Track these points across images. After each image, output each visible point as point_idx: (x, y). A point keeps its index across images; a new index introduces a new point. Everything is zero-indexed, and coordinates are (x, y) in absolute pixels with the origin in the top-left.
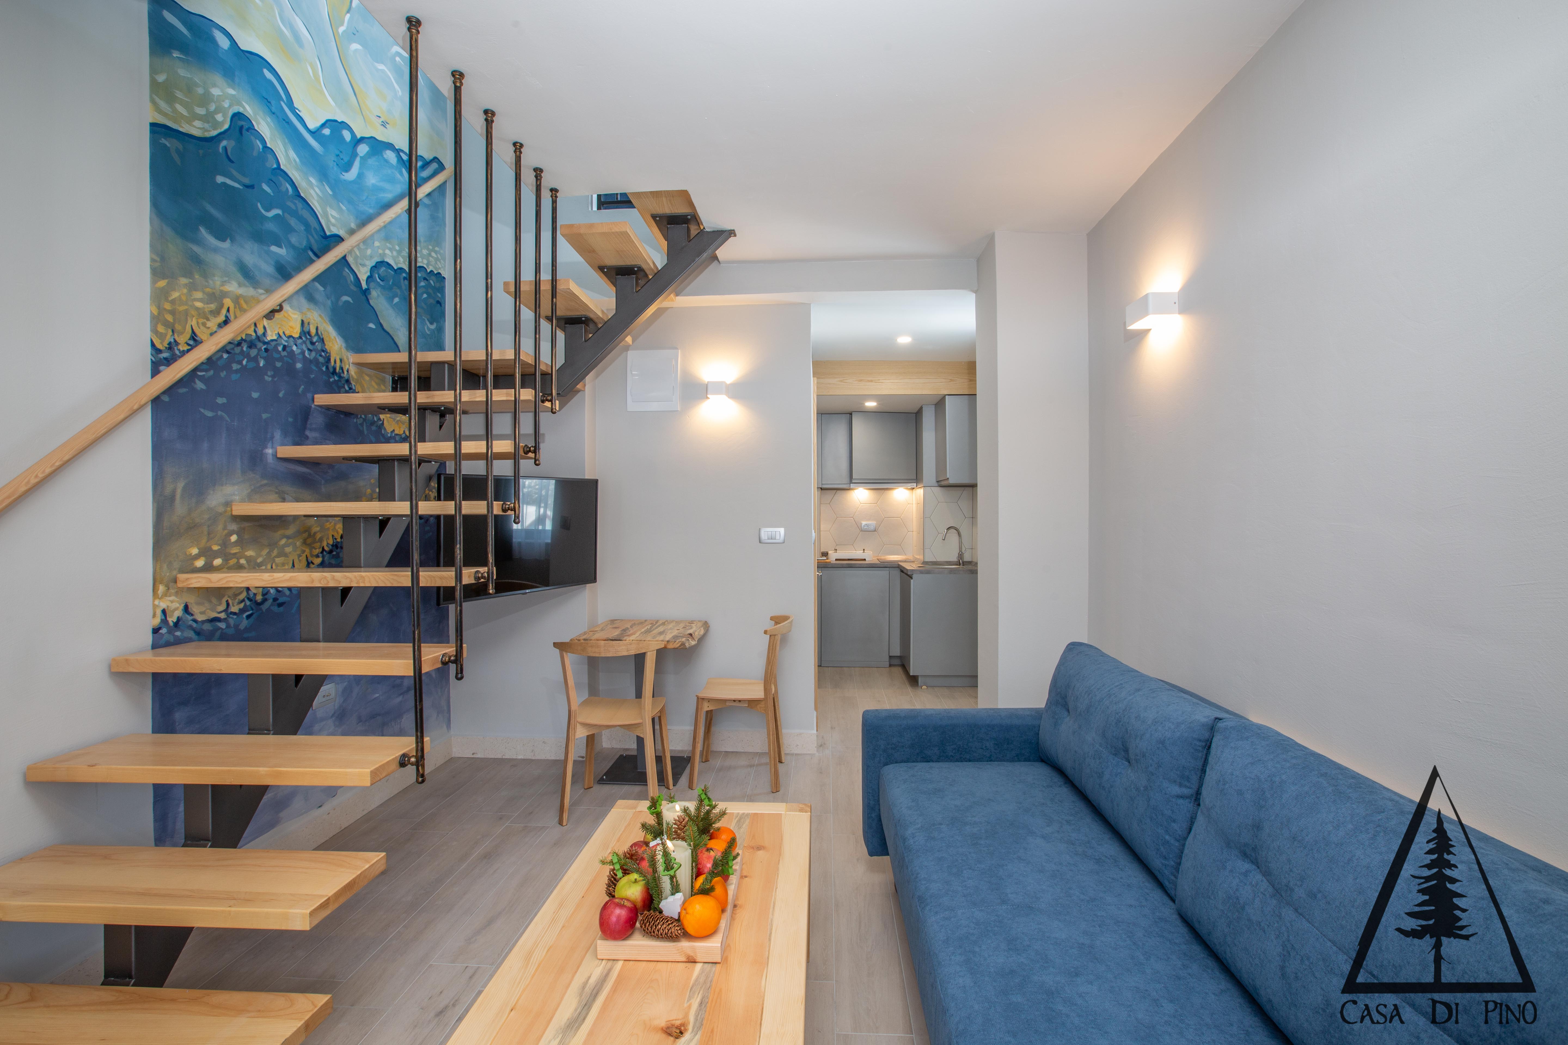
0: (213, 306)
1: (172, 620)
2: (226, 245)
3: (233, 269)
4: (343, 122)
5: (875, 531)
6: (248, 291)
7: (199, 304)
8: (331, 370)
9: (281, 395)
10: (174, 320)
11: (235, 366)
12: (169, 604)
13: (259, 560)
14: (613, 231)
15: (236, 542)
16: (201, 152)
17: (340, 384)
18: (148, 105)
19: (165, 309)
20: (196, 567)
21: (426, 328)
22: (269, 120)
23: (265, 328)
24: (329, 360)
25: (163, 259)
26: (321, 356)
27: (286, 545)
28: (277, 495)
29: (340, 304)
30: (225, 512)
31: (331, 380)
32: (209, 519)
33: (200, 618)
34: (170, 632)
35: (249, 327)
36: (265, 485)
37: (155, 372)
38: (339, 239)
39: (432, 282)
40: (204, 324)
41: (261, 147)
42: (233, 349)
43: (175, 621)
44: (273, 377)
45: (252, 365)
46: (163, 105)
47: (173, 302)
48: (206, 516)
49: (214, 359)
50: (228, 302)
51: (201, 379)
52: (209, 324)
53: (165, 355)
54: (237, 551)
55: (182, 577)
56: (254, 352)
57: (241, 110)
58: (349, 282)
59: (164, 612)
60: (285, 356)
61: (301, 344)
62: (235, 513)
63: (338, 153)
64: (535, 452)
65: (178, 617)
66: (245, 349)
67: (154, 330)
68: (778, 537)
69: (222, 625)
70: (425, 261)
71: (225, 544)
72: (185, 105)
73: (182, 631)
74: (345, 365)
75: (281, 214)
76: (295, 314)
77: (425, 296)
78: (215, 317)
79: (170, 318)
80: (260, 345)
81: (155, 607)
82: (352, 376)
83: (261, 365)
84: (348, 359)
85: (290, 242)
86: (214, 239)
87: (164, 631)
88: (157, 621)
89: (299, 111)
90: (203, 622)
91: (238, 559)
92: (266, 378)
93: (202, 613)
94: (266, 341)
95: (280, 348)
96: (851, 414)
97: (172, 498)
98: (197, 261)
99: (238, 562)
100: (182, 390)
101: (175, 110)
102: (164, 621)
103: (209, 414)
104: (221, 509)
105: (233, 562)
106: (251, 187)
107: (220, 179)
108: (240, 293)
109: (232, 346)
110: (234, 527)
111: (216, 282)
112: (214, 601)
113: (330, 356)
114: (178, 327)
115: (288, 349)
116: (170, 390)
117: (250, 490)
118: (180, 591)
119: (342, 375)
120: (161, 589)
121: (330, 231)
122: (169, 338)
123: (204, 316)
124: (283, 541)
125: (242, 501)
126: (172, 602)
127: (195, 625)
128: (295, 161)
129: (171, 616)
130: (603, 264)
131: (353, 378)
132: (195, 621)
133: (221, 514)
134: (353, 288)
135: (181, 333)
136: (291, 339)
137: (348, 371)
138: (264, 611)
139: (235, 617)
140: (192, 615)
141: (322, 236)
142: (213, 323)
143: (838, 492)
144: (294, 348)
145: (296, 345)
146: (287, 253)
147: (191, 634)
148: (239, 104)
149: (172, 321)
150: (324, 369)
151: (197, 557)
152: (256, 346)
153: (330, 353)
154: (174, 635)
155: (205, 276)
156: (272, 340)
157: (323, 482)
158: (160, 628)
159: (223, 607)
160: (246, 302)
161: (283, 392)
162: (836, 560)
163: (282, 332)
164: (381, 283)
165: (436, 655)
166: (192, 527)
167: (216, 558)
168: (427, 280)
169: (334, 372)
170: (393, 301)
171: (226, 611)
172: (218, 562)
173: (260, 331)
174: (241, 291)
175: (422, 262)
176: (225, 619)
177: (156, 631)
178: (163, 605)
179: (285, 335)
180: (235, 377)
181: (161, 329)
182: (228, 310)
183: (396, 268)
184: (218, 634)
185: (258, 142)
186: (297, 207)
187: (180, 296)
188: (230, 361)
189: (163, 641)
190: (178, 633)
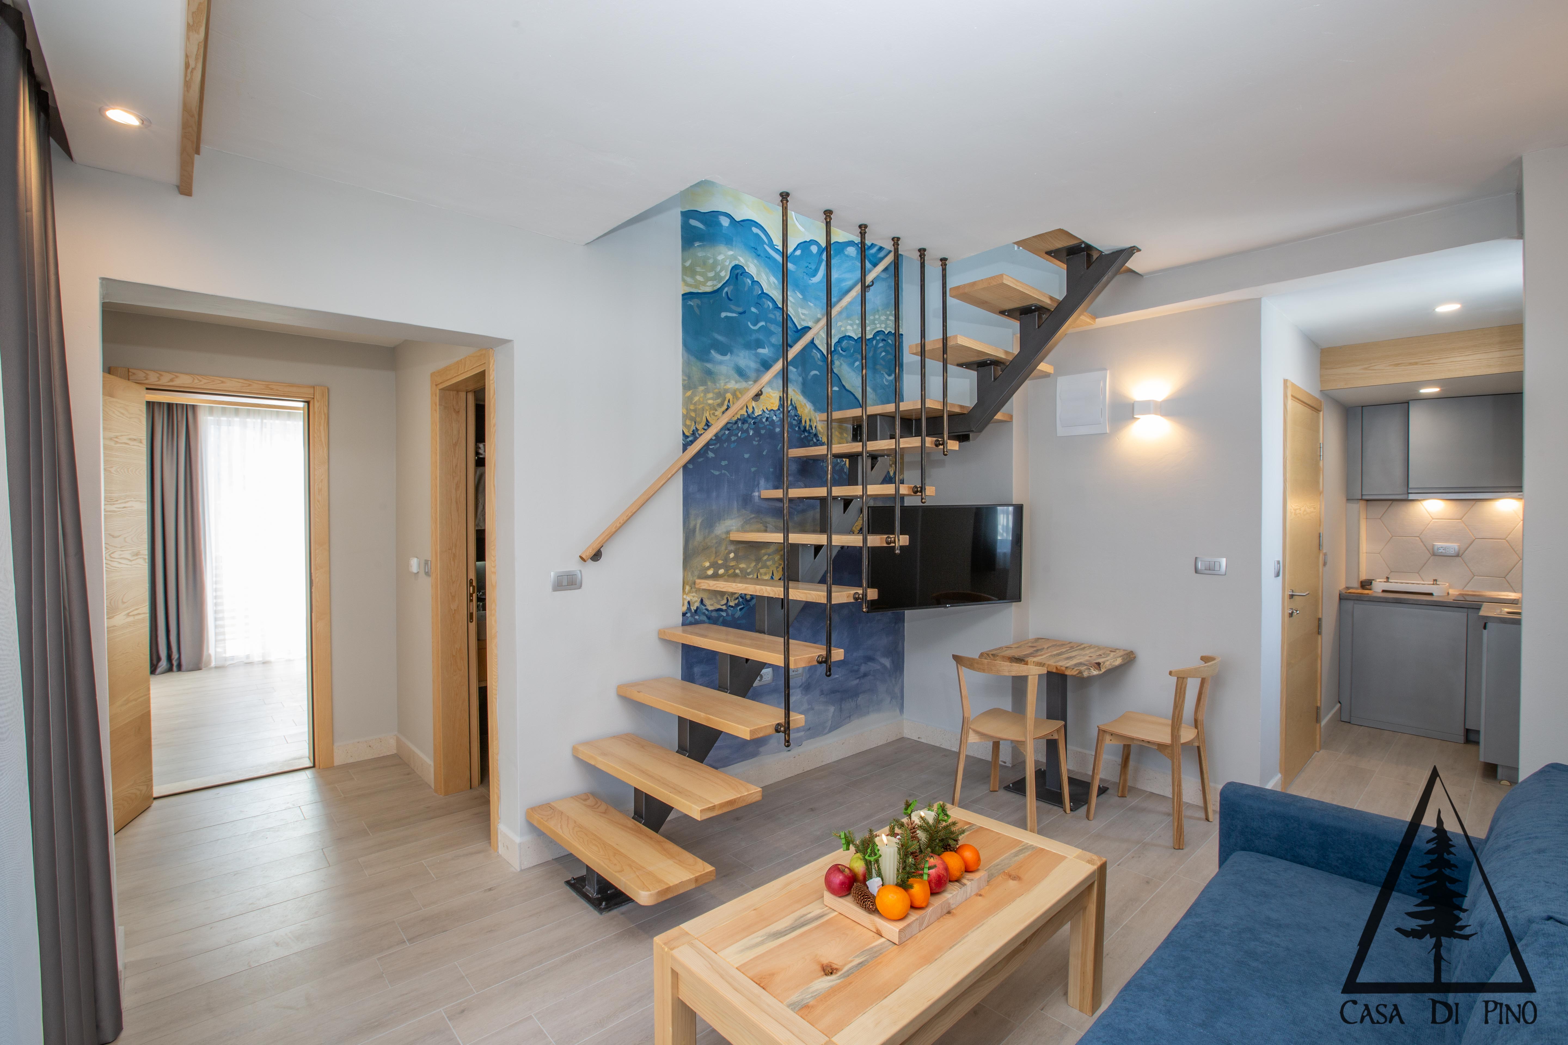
0: (719, 401)
1: (693, 608)
2: (728, 357)
3: (732, 373)
4: (811, 240)
5: (1458, 556)
6: (743, 385)
7: (710, 402)
8: (802, 429)
9: (764, 453)
10: (696, 415)
11: (733, 438)
12: (692, 598)
13: (749, 571)
14: (991, 285)
15: (733, 558)
16: (711, 301)
17: (809, 438)
18: (681, 283)
19: (690, 409)
20: (708, 575)
21: (884, 380)
22: (755, 261)
23: (753, 408)
24: (801, 421)
25: (689, 378)
26: (794, 420)
27: (767, 560)
28: (761, 525)
29: (809, 377)
30: (727, 538)
31: (802, 436)
32: (716, 543)
33: (710, 608)
34: (692, 616)
35: (742, 409)
36: (753, 518)
37: (684, 449)
38: (808, 328)
39: (890, 341)
40: (714, 414)
41: (750, 282)
42: (732, 427)
43: (695, 609)
44: (759, 441)
45: (745, 435)
46: (689, 280)
47: (695, 404)
48: (714, 541)
49: (720, 435)
50: (729, 396)
51: (712, 450)
52: (717, 413)
53: (690, 439)
54: (734, 564)
55: (698, 581)
56: (746, 426)
57: (737, 262)
58: (816, 359)
59: (689, 603)
60: (767, 425)
61: (780, 414)
62: (732, 539)
63: (807, 264)
64: (921, 492)
65: (697, 607)
66: (740, 425)
67: (685, 425)
68: (1217, 568)
69: (724, 614)
70: (883, 326)
71: (726, 559)
72: (701, 274)
73: (699, 616)
74: (813, 423)
75: (764, 324)
76: (774, 393)
77: (883, 354)
78: (720, 407)
79: (693, 414)
80: (750, 420)
81: (684, 599)
82: (819, 430)
83: (751, 434)
84: (816, 418)
85: (770, 342)
86: (720, 356)
87: (689, 615)
88: (685, 609)
89: (777, 246)
90: (712, 611)
91: (735, 570)
92: (754, 443)
93: (712, 605)
94: (754, 417)
95: (764, 420)
96: (1408, 403)
97: (694, 530)
98: (709, 373)
99: (734, 571)
100: (700, 460)
101: (696, 280)
102: (689, 609)
103: (717, 473)
104: (724, 536)
105: (731, 571)
106: (744, 312)
107: (723, 315)
108: (736, 388)
109: (731, 425)
110: (732, 548)
111: (721, 384)
112: (719, 598)
113: (801, 419)
114: (698, 419)
115: (769, 420)
116: (692, 460)
117: (743, 522)
118: (698, 590)
119: (811, 431)
120: (688, 588)
121: (801, 325)
122: (693, 428)
123: (713, 408)
124: (765, 558)
125: (738, 531)
126: (693, 597)
127: (707, 612)
128: (774, 283)
129: (693, 606)
130: (1002, 310)
131: (820, 432)
132: (707, 610)
133: (724, 539)
134: (820, 363)
135: (700, 423)
136: (772, 412)
137: (816, 428)
138: (752, 606)
139: (732, 609)
140: (705, 606)
141: (794, 331)
142: (718, 413)
143: (1395, 503)
144: (774, 418)
145: (776, 416)
146: (769, 351)
147: (704, 618)
148: (736, 259)
149: (694, 416)
150: (797, 429)
151: (708, 568)
152: (747, 421)
153: (801, 417)
154: (694, 618)
155: (714, 382)
156: (758, 416)
157: (796, 513)
158: (686, 613)
159: (724, 602)
160: (740, 393)
161: (766, 451)
162: (1384, 591)
163: (765, 408)
164: (844, 353)
165: (814, 655)
166: (706, 548)
167: (720, 569)
168: (885, 340)
169: (805, 430)
170: (854, 364)
171: (726, 604)
172: (721, 571)
173: (750, 411)
174: (737, 386)
175: (880, 327)
176: (726, 610)
177: (684, 614)
178: (688, 599)
179: (767, 410)
180: (732, 446)
181: (688, 422)
182: (729, 401)
183: (856, 339)
184: (721, 619)
185: (748, 280)
186: (775, 316)
187: (699, 399)
188: (730, 435)
189: (688, 622)
190: (697, 617)
